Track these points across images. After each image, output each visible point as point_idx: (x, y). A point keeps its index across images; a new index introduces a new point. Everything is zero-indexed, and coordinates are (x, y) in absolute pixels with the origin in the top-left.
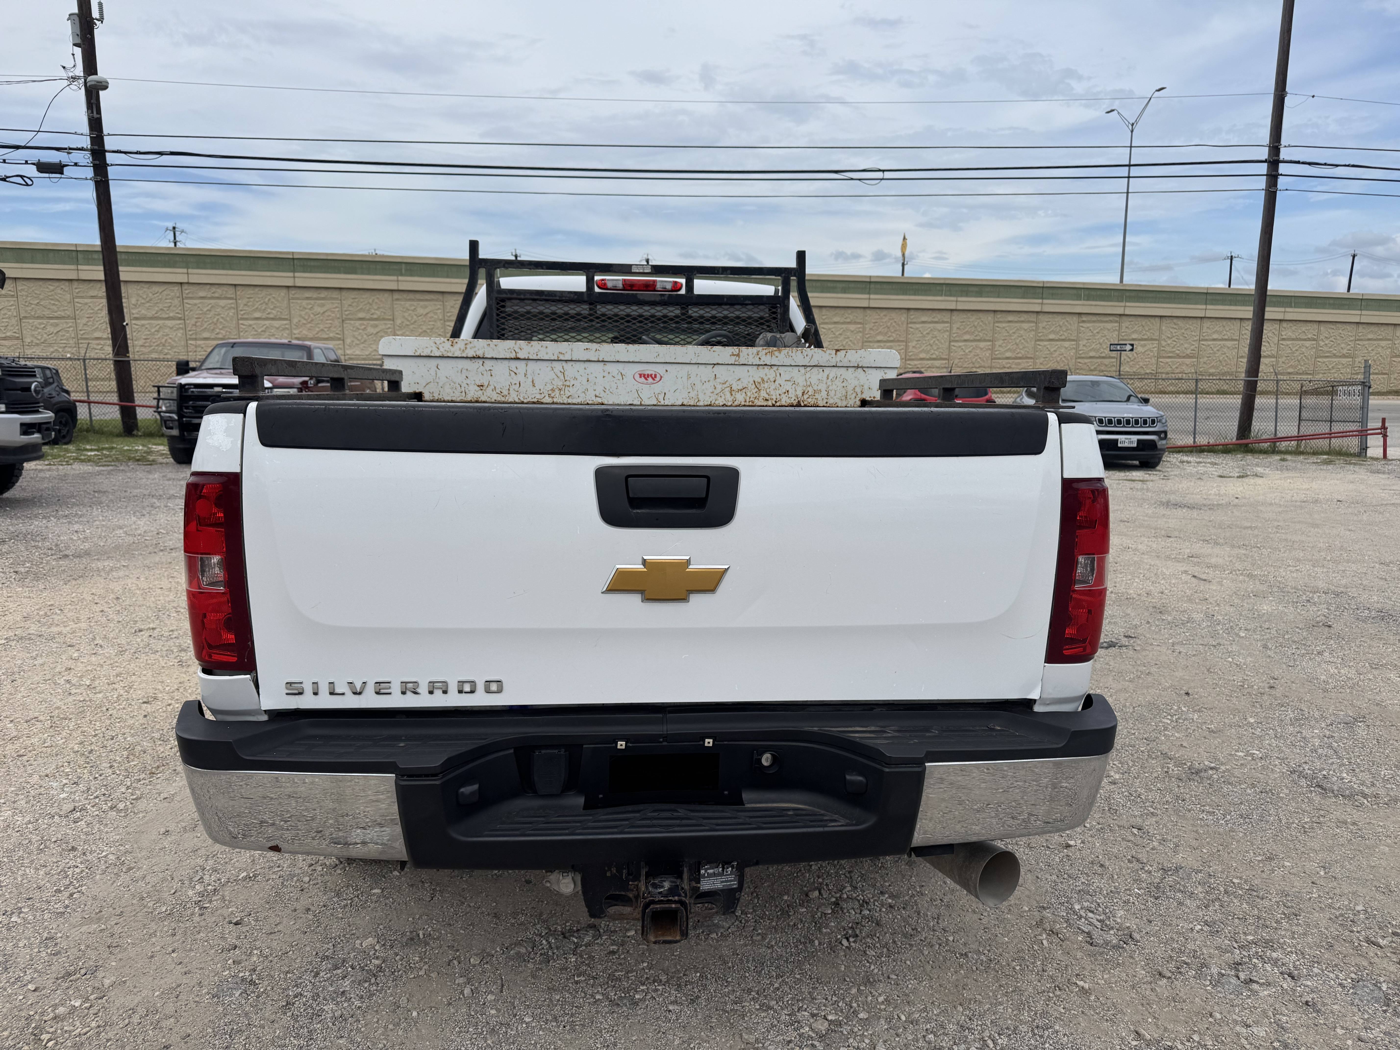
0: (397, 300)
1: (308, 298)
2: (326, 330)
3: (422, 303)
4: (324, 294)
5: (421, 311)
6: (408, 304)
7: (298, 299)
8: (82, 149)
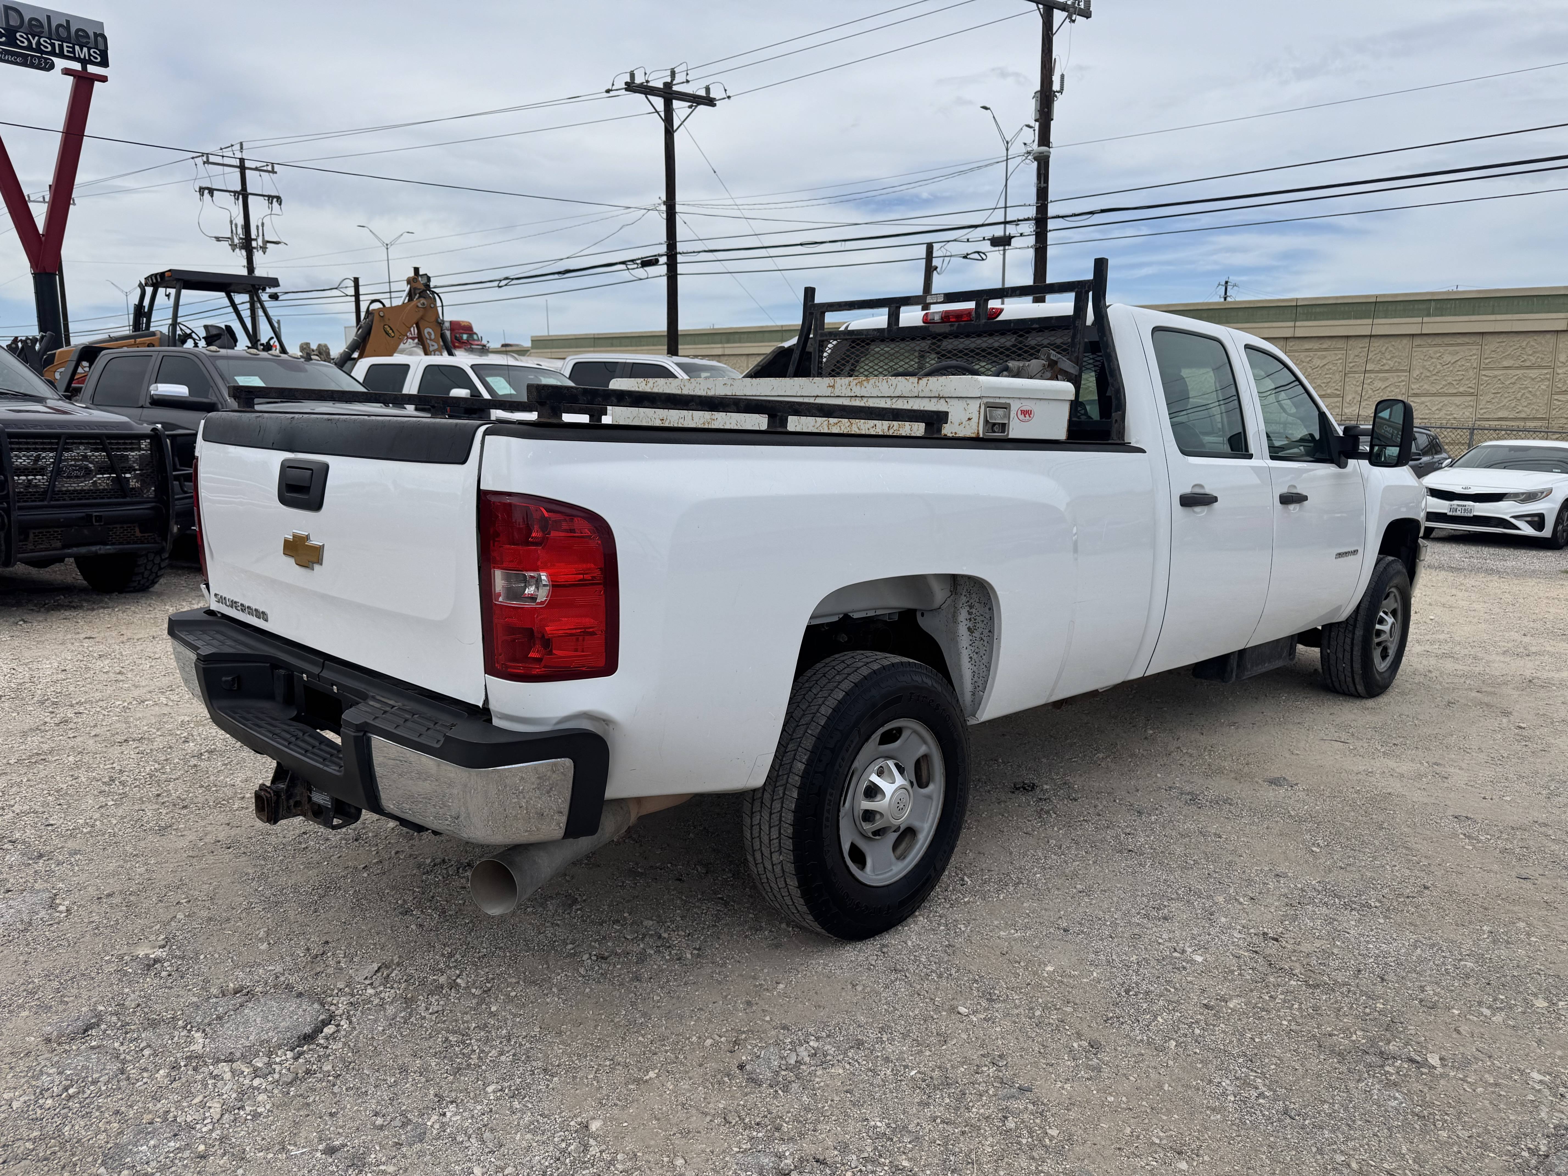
0: (1419, 346)
1: (1307, 350)
2: (1323, 385)
3: (1451, 348)
4: (1326, 344)
5: (1447, 358)
6: (1431, 351)
7: (1296, 351)
8: (1028, 219)
